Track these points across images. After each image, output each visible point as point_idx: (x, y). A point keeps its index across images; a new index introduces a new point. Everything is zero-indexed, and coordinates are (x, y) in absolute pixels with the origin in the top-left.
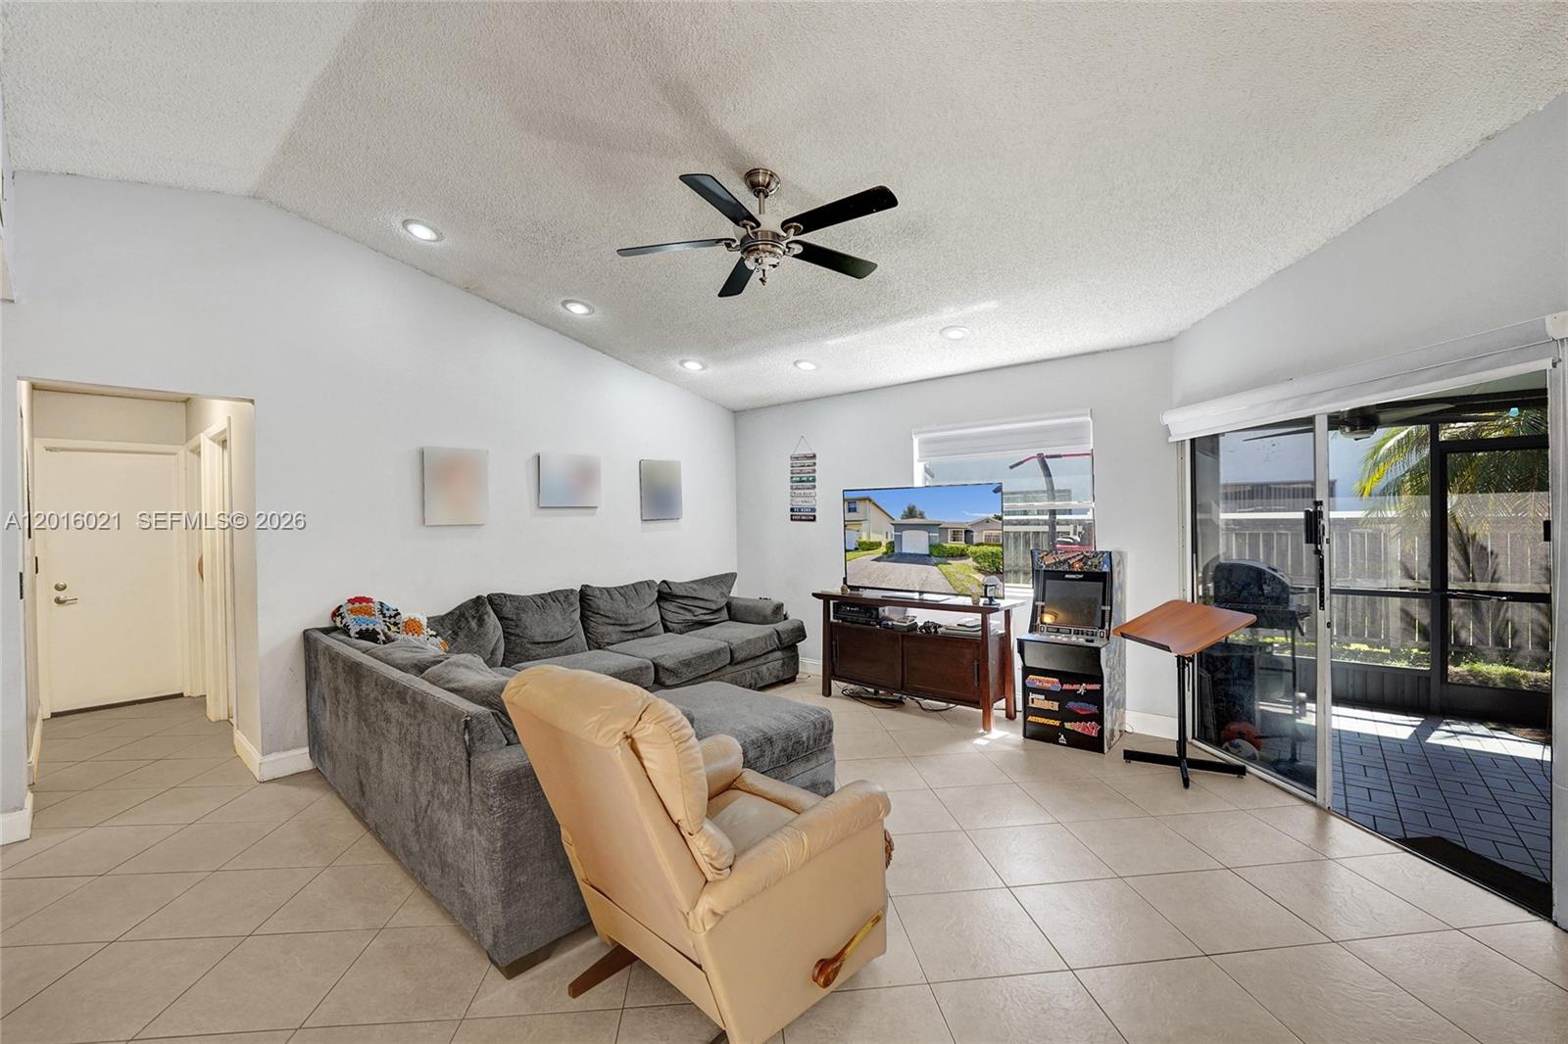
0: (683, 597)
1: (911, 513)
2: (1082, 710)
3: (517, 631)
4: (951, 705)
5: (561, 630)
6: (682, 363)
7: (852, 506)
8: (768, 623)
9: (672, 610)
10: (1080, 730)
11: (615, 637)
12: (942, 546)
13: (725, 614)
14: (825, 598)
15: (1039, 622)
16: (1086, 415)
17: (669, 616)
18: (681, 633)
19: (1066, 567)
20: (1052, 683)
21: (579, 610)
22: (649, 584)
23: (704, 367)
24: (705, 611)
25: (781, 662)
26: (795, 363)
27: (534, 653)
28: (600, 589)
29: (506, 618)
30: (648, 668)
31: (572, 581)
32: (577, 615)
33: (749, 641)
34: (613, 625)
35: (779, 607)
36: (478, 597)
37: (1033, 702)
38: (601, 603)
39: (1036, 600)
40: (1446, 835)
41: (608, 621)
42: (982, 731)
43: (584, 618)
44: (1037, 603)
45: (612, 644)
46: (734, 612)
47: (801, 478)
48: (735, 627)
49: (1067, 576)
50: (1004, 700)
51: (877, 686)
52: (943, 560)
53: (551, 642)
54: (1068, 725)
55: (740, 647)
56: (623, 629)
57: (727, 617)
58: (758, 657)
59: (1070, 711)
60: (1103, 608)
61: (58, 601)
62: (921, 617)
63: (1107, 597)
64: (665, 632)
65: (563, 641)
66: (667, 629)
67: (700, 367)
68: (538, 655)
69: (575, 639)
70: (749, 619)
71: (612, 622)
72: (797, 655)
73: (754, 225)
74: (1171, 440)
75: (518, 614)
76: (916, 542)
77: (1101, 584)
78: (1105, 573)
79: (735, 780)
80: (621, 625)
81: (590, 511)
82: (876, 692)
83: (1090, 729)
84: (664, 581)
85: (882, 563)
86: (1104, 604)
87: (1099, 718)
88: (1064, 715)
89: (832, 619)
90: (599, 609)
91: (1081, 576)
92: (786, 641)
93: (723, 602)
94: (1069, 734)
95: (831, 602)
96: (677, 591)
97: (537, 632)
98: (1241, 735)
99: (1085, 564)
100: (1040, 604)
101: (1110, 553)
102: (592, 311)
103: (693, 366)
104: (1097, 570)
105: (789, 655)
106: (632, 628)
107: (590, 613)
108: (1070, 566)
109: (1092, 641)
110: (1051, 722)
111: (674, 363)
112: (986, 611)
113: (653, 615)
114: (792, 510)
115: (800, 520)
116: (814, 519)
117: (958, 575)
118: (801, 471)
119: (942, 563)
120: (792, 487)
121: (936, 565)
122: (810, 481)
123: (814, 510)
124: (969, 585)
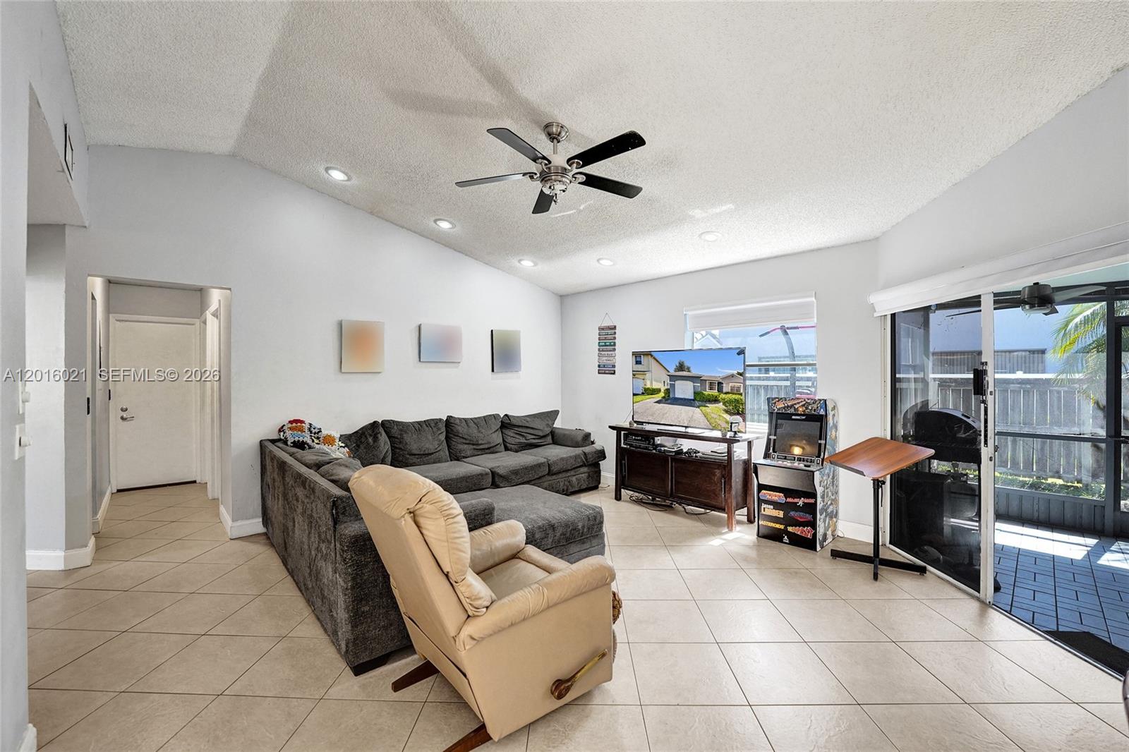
0: (519, 426)
1: (681, 367)
2: (801, 518)
3: (401, 446)
4: (708, 511)
5: (431, 447)
6: (520, 261)
7: (638, 359)
8: (579, 447)
9: (511, 435)
10: (799, 533)
11: (469, 453)
12: (703, 394)
13: (549, 439)
14: (618, 429)
15: (771, 451)
16: (811, 296)
17: (509, 440)
18: (517, 451)
19: (792, 411)
20: (778, 497)
21: (445, 433)
22: (495, 416)
23: (536, 265)
24: (534, 437)
25: (587, 474)
26: (598, 261)
27: (411, 462)
28: (460, 419)
29: (394, 437)
30: (487, 474)
31: (441, 413)
32: (443, 437)
33: (562, 459)
34: (468, 444)
35: (588, 436)
36: (375, 422)
37: (764, 511)
38: (459, 428)
39: (770, 434)
40: (1093, 631)
41: (464, 441)
42: (727, 530)
43: (447, 438)
44: (770, 437)
45: (466, 457)
46: (557, 438)
47: (605, 343)
48: (555, 449)
49: (793, 417)
50: (746, 508)
51: (655, 495)
52: (704, 403)
53: (424, 454)
54: (790, 529)
55: (555, 462)
56: (475, 447)
57: (551, 442)
58: (569, 470)
59: (793, 518)
60: (819, 442)
61: (122, 418)
62: (686, 445)
63: (822, 433)
64: (506, 450)
65: (432, 454)
66: (507, 449)
67: (532, 264)
68: (414, 463)
69: (441, 453)
70: (566, 444)
71: (467, 442)
72: (600, 470)
73: (547, 162)
74: (876, 315)
75: (401, 435)
76: (685, 390)
77: (819, 423)
78: (822, 415)
79: (519, 552)
80: (473, 445)
81: (456, 365)
82: (653, 499)
83: (806, 532)
84: (506, 415)
85: (661, 405)
86: (820, 439)
87: (813, 524)
88: (788, 521)
89: (622, 445)
90: (459, 433)
91: (804, 417)
92: (591, 460)
93: (548, 430)
94: (791, 535)
95: (622, 432)
96: (514, 422)
97: (414, 447)
98: (931, 544)
99: (807, 408)
100: (772, 437)
101: (825, 401)
102: (454, 226)
103: (527, 263)
104: (816, 413)
105: (593, 470)
106: (481, 447)
107: (452, 436)
108: (795, 409)
109: (809, 466)
110: (778, 526)
111: (514, 262)
112: (731, 442)
113: (497, 438)
114: (599, 366)
115: (605, 373)
116: (614, 373)
117: (713, 415)
118: (606, 338)
119: (702, 406)
120: (599, 350)
121: (698, 407)
122: (611, 346)
123: (614, 366)
124: (719, 422)
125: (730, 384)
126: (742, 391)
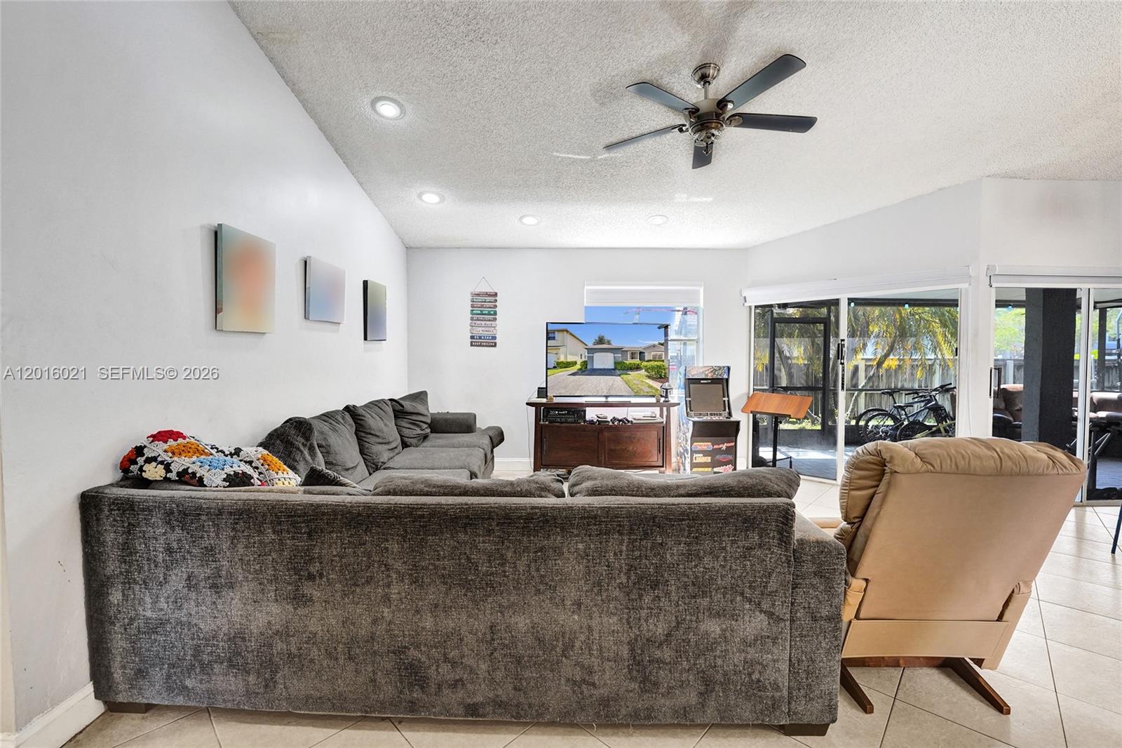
1: (601, 340)
2: (724, 459)
7: (551, 336)
9: (404, 426)
12: (624, 363)
14: (535, 406)
17: (404, 432)
19: (702, 376)
20: (705, 446)
22: (384, 402)
37: (696, 459)
39: (686, 397)
47: (481, 311)
49: (703, 382)
52: (625, 372)
54: (715, 470)
57: (430, 430)
59: (718, 460)
60: (724, 399)
62: (610, 413)
63: (725, 393)
64: (406, 448)
66: (404, 445)
77: (723, 384)
78: (725, 379)
83: (728, 469)
84: (392, 399)
85: (576, 377)
86: (725, 397)
87: (733, 462)
88: (714, 464)
89: (542, 421)
91: (711, 381)
93: (430, 416)
95: (542, 408)
96: (403, 407)
99: (714, 374)
100: (688, 399)
101: (729, 367)
104: (719, 377)
108: (705, 375)
113: (392, 431)
114: (472, 337)
115: (481, 346)
116: (495, 346)
117: (634, 382)
118: (482, 306)
119: (623, 374)
120: (472, 319)
121: (619, 375)
122: (492, 315)
123: (494, 338)
124: (642, 387)
125: (652, 353)
126: (663, 358)
